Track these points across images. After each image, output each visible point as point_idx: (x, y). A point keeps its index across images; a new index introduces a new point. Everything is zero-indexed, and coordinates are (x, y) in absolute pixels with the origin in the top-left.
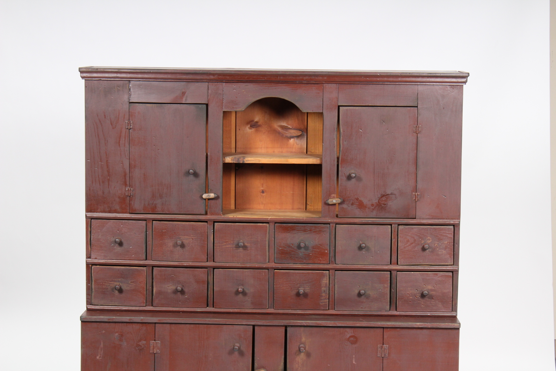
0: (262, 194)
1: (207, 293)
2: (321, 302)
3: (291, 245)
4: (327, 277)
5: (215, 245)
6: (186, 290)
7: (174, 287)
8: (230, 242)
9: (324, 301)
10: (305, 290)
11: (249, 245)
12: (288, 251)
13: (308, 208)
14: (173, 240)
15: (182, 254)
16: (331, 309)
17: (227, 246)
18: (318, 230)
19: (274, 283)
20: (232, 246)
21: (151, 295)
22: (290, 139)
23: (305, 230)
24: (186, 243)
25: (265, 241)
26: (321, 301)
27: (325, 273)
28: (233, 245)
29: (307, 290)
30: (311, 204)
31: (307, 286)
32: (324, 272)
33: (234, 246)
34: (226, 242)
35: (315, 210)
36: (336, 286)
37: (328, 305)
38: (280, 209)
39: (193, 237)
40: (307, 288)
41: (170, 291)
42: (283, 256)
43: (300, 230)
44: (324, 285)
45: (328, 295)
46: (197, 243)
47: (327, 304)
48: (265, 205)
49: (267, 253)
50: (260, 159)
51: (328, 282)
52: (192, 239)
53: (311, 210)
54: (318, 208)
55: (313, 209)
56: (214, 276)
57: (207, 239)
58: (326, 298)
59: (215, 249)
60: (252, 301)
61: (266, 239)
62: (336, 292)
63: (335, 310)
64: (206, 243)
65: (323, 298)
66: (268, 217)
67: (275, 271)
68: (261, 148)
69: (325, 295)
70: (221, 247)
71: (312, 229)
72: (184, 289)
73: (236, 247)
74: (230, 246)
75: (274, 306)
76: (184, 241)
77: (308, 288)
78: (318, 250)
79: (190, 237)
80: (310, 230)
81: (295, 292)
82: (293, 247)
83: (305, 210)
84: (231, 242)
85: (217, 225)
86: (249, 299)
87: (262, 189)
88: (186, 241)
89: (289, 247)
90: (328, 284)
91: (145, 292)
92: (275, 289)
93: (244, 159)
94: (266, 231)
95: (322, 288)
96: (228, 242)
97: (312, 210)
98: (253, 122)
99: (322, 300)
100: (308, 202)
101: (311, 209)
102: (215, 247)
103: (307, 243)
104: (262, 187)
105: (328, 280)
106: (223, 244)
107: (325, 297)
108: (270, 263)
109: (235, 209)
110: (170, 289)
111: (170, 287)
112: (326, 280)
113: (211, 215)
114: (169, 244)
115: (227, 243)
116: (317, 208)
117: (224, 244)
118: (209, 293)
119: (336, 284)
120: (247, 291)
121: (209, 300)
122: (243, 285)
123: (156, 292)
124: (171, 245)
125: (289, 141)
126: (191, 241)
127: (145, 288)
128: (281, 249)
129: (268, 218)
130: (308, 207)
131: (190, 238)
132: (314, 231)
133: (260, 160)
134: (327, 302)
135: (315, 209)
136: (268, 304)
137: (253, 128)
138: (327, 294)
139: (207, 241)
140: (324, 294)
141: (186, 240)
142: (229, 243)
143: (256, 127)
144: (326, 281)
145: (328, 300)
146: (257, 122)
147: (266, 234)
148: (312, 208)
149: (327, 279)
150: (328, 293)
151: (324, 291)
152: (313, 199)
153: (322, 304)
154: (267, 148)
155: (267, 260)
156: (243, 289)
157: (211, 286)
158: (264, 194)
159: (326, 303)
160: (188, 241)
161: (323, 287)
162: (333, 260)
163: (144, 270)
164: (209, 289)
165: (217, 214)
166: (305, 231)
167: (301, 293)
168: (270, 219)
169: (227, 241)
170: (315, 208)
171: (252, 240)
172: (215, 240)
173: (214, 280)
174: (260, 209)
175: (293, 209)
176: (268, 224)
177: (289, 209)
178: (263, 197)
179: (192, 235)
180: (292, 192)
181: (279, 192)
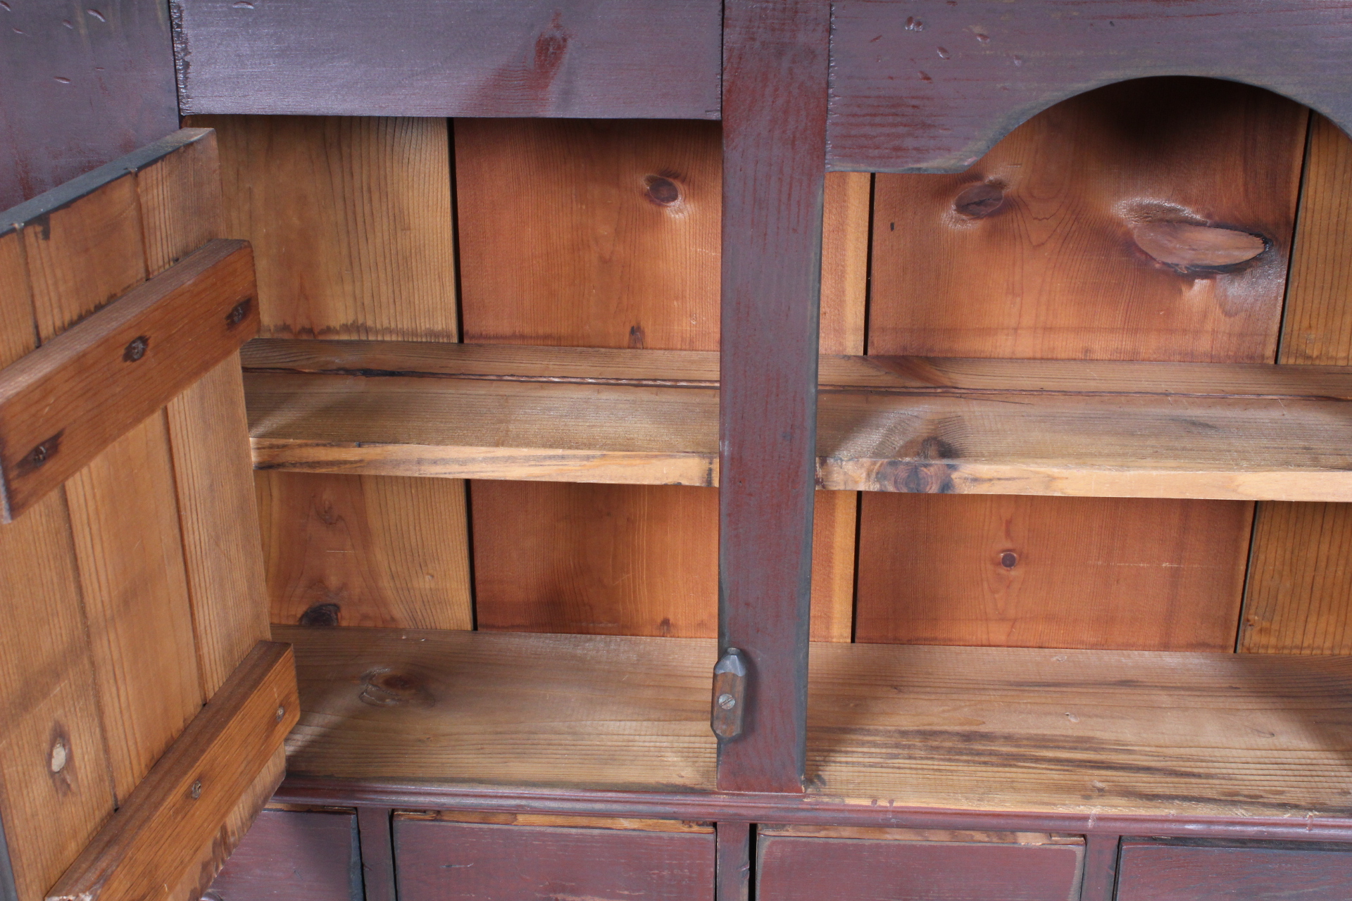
0: (1003, 571)
13: (1247, 642)
22: (1191, 284)
30: (1265, 624)
35: (1286, 651)
38: (1093, 646)
39: (629, 898)
43: (1266, 881)
48: (1012, 627)
50: (1055, 471)
53: (1262, 651)
54: (1305, 644)
55: (1276, 647)
66: (1082, 809)
68: (1016, 329)
83: (1232, 651)
85: (774, 843)
87: (1009, 545)
93: (953, 468)
94: (1068, 881)
97: (1271, 651)
98: (978, 184)
100: (1252, 610)
101: (1267, 647)
104: (1008, 534)
109: (853, 641)
113: (740, 789)
116: (1298, 641)
125: (1180, 292)
130: (1251, 638)
133: (1053, 479)
135: (1284, 648)
137: (976, 216)
143: (991, 215)
146: (998, 185)
147: (1063, 894)
148: (1273, 641)
152: (1280, 597)
154: (1048, 329)
158: (1015, 573)
165: (775, 785)
168: (1100, 819)
170: (1288, 642)
174: (990, 646)
175: (1166, 646)
176: (1078, 844)
177: (1145, 648)
178: (1008, 587)
179: (627, 890)
180: (1171, 562)
181: (1100, 563)
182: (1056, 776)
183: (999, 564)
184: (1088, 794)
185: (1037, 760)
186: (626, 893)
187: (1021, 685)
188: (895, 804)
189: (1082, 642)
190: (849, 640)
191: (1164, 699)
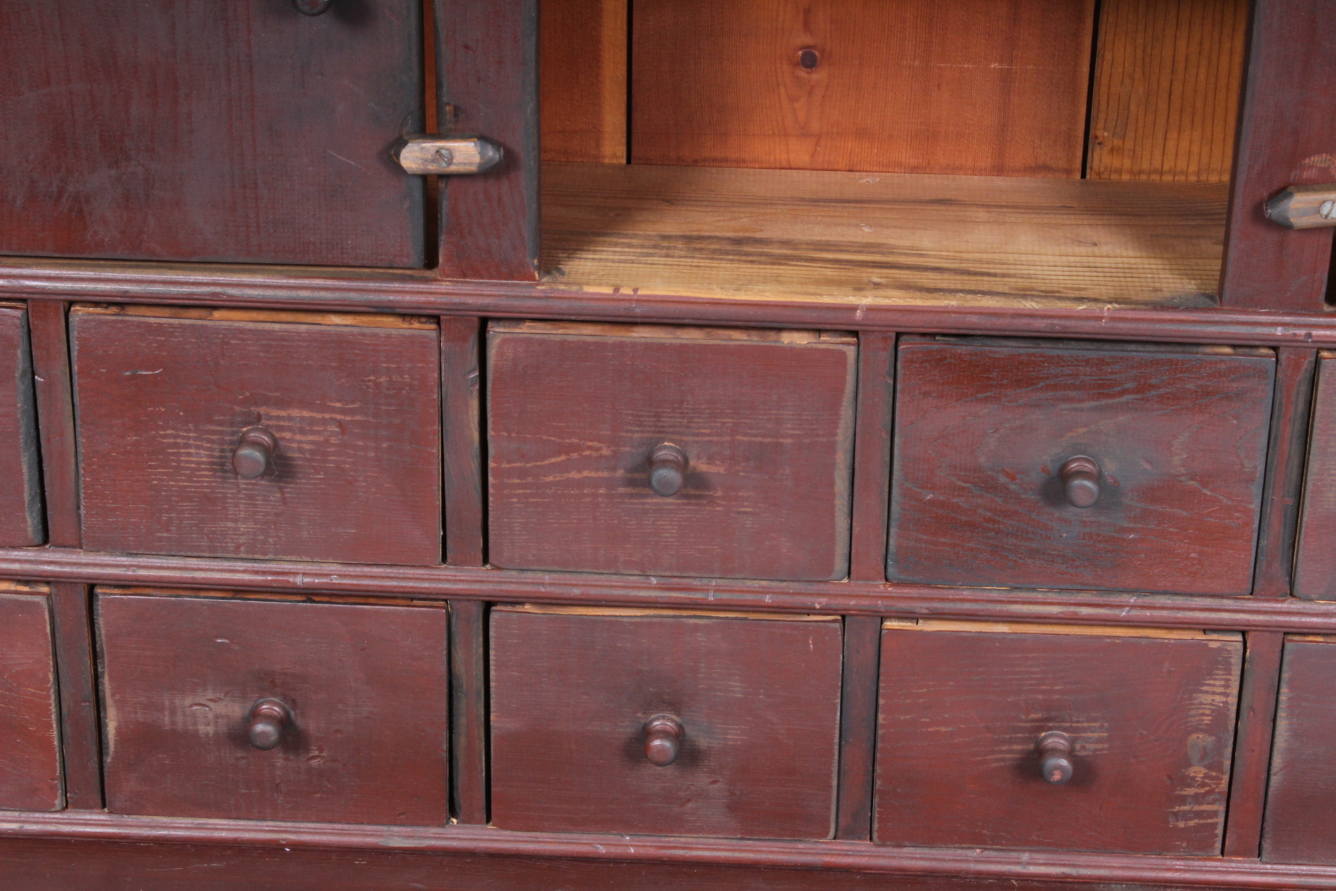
0: (802, 73)
1: (445, 746)
2: (1176, 814)
3: (1002, 479)
4: (1228, 671)
5: (491, 464)
6: (310, 724)
7: (235, 710)
8: (590, 448)
9: (1197, 808)
10: (1078, 746)
11: (722, 470)
12: (981, 511)
13: (1096, 164)
14: (210, 432)
15: (277, 514)
16: (1237, 853)
17: (574, 475)
18: (1191, 386)
19: (881, 701)
20: (605, 474)
21: (94, 749)
23: (1101, 386)
24: (300, 450)
25: (831, 448)
26: (1177, 808)
27: (1219, 650)
28: (614, 469)
29: (1092, 746)
30: (1117, 142)
31: (1094, 720)
32: (1215, 641)
33: (620, 473)
34: (568, 449)
35: (1143, 177)
36: (1282, 725)
37: (1220, 831)
38: (914, 169)
39: (342, 411)
40: (1089, 735)
41: (211, 730)
42: (944, 544)
43: (1067, 387)
44: (1207, 720)
45: (1226, 777)
46: (372, 454)
47: (1214, 825)
48: (817, 144)
49: (841, 523)
51: (1233, 700)
52: (340, 424)
53: (1114, 177)
54: (1166, 168)
55: (1131, 172)
56: (492, 653)
57: (437, 427)
58: (1208, 793)
59: (491, 490)
60: (732, 794)
61: (835, 435)
62: (1277, 760)
63: (1264, 859)
64: (436, 451)
65: (1191, 791)
66: (852, 300)
67: (890, 624)
69: (1206, 776)
70: (530, 479)
71: (1153, 381)
72: (300, 723)
73: (631, 483)
74: (593, 474)
75: (876, 826)
76: (287, 435)
77: (1096, 735)
78: (1185, 514)
79: (327, 416)
80: (1141, 389)
81: (1011, 751)
82: (1012, 487)
83: (1078, 176)
84: (599, 449)
85: (505, 341)
86: (715, 782)
87: (808, 40)
88: (298, 437)
89: (990, 486)
90: (1233, 715)
91: (55, 733)
92: (880, 732)
94: (840, 390)
95: (1190, 733)
96: (578, 448)
97: (1125, 177)
99: (1183, 800)
100: (1100, 125)
101: (1120, 172)
102: (491, 479)
103: (1110, 468)
104: (807, 26)
105: (1235, 691)
106: (546, 462)
107: (1203, 785)
108: (858, 579)
109: (629, 161)
110: (211, 715)
111: (211, 704)
112: (1221, 690)
113: (465, 276)
114: (189, 454)
115: (575, 456)
116: (1157, 164)
117: (553, 460)
118: (461, 742)
119: (1282, 714)
120: (703, 742)
121: (461, 780)
122: (674, 705)
123: (119, 731)
124: (198, 463)
126: (333, 440)
127: (53, 709)
128: (931, 502)
129: (854, 308)
130: (1101, 159)
131: (324, 422)
132: (1162, 391)
134: (1215, 814)
135: (1140, 172)
136: (833, 817)
138: (1219, 768)
139: (437, 438)
140: (1198, 771)
141: (302, 431)
142: (587, 453)
144: (1218, 699)
145: (1224, 803)
147: (835, 406)
148: (1127, 163)
149: (1227, 686)
150: (1228, 763)
151: (1203, 757)
152: (1133, 107)
153: (1181, 824)
155: (840, 564)
156: (680, 727)
157: (468, 708)
158: (818, 76)
159: (1209, 821)
160: (311, 438)
161: (1197, 730)
162: (1278, 570)
163: (37, 604)
164: (462, 721)
165: (504, 270)
166: (1102, 389)
167: (1057, 777)
169: (575, 440)
170: (1145, 166)
171: (739, 438)
172: (490, 433)
173: (492, 673)
174: (791, 169)
175: (999, 170)
176: (849, 344)
177: (975, 171)
178: (810, 93)
179: (339, 401)
180: (1001, 62)
181: (917, 63)
182: (830, 273)
183: (798, 64)
184: (859, 288)
185: (813, 260)
186: (338, 405)
187: (816, 201)
188: (639, 293)
189: (900, 164)
190: (624, 161)
191: (982, 214)
